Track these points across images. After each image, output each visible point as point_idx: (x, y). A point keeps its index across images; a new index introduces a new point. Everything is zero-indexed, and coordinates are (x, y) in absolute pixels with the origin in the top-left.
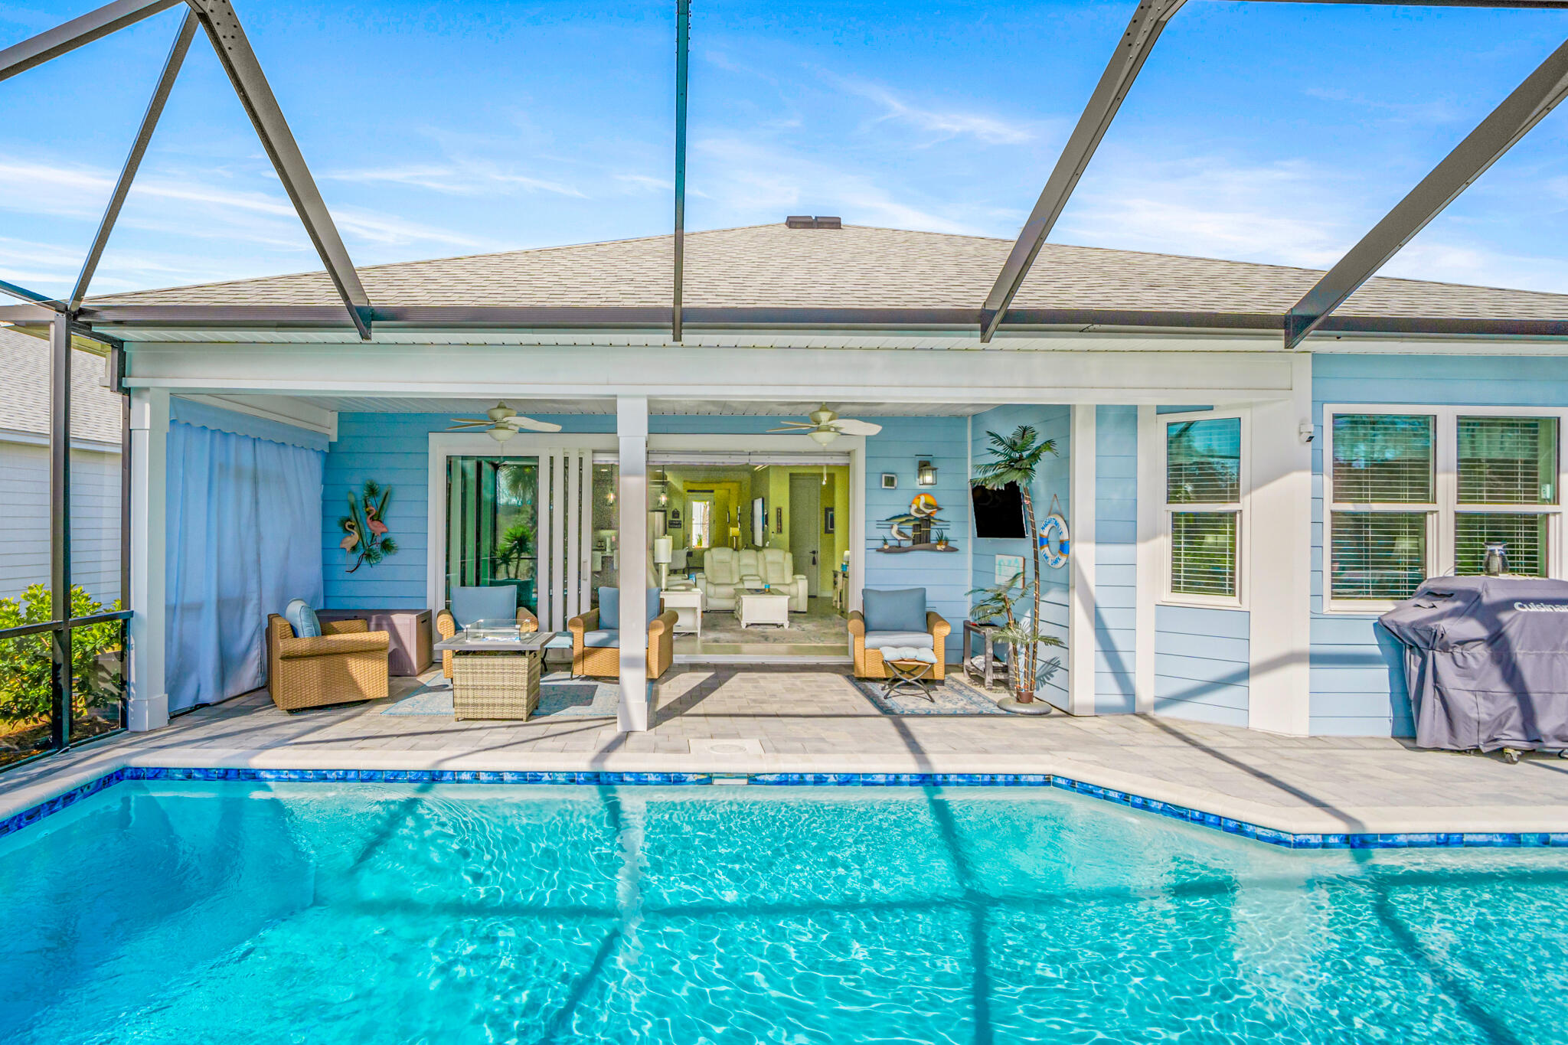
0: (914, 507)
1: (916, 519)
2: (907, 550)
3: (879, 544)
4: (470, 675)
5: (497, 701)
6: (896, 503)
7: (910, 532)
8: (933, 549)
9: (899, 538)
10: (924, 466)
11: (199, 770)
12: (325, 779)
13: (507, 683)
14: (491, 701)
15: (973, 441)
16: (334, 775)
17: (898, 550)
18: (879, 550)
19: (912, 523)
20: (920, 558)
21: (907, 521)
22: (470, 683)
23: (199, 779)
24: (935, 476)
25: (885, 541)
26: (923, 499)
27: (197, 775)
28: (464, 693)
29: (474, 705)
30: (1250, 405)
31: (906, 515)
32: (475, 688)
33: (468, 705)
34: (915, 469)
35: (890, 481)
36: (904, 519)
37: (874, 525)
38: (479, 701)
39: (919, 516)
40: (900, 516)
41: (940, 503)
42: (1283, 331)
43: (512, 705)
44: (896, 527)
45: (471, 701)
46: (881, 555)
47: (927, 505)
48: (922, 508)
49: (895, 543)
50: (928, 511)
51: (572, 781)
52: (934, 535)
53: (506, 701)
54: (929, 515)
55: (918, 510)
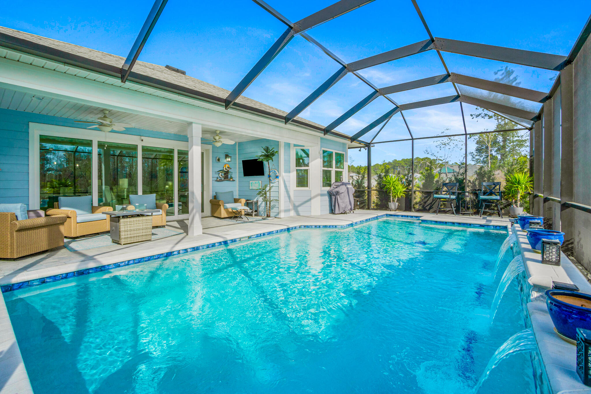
0: (225, 168)
1: (225, 171)
2: (223, 181)
3: (216, 179)
4: (128, 226)
5: (140, 234)
6: (220, 166)
7: (224, 175)
8: (229, 180)
9: (221, 177)
10: (227, 156)
11: (50, 277)
12: (119, 266)
13: (144, 227)
14: (138, 235)
15: (239, 150)
16: (123, 264)
17: (221, 181)
18: (216, 181)
19: (224, 173)
20: (226, 183)
22: (129, 229)
23: (50, 282)
24: (231, 159)
25: (218, 178)
26: (227, 166)
27: (48, 280)
28: (126, 233)
29: (130, 237)
30: (311, 146)
31: (222, 170)
32: (131, 231)
33: (128, 238)
34: (224, 157)
35: (219, 160)
36: (222, 172)
37: (214, 173)
38: (133, 235)
39: (226, 170)
41: (231, 167)
42: (323, 132)
43: (146, 235)
44: (220, 174)
45: (129, 236)
47: (228, 167)
48: (227, 168)
49: (220, 179)
51: (208, 247)
52: (229, 176)
53: (144, 234)
54: (228, 170)
55: (226, 169)
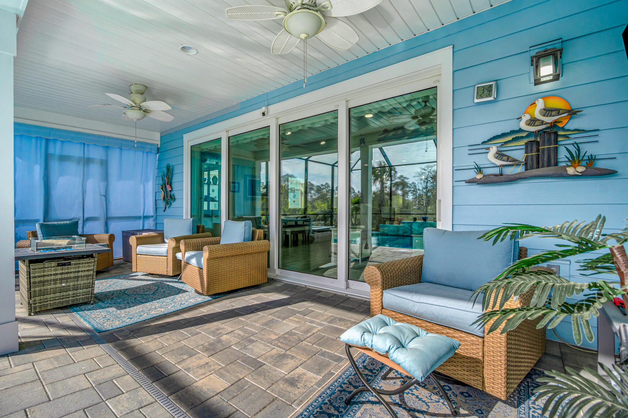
0: (527, 117)
1: (530, 134)
2: (516, 180)
3: (472, 174)
6: (497, 118)
7: (520, 155)
8: (564, 175)
17: (500, 179)
18: (471, 183)
19: (523, 142)
21: (514, 140)
25: (479, 170)
31: (513, 132)
36: (510, 138)
37: (465, 150)
40: (503, 135)
41: (571, 105)
46: (475, 188)
47: (547, 111)
49: (496, 171)
50: (549, 119)
52: (564, 155)
55: (533, 121)
